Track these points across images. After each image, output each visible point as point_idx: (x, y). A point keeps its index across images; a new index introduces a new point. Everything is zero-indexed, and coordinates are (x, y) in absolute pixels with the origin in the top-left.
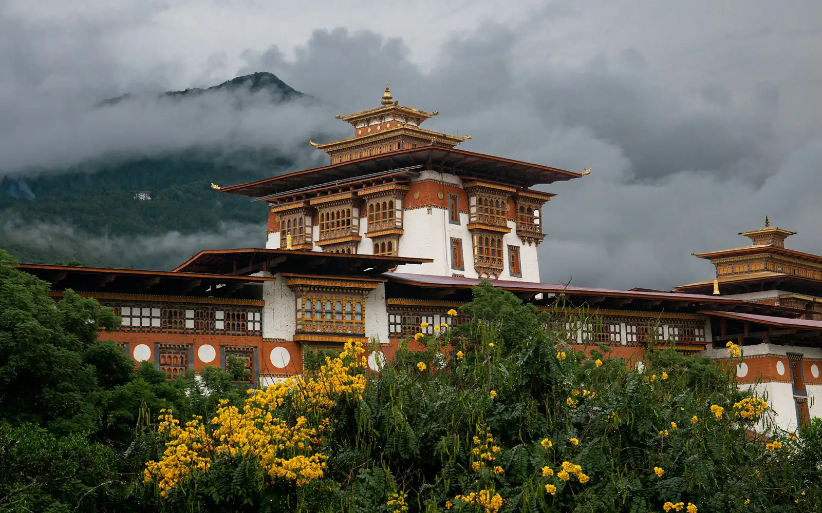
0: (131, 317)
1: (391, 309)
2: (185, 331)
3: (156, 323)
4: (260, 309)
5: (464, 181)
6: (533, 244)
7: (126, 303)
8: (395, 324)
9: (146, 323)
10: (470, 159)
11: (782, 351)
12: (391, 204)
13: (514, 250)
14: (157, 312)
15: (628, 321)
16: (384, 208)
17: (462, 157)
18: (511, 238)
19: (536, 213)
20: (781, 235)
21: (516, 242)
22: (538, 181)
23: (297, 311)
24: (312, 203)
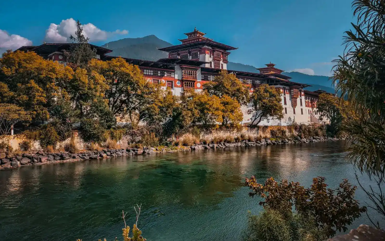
0: (146, 72)
1: (202, 74)
2: (158, 76)
3: (152, 74)
4: (174, 72)
5: (213, 48)
6: (226, 64)
7: (145, 69)
8: (203, 77)
9: (150, 74)
10: (215, 43)
11: (282, 87)
12: (197, 53)
13: (222, 65)
14: (152, 71)
15: (250, 79)
16: (196, 54)
17: (213, 43)
18: (221, 62)
19: (227, 57)
20: (273, 65)
21: (223, 63)
22: (228, 50)
23: (182, 73)
24: (179, 53)
